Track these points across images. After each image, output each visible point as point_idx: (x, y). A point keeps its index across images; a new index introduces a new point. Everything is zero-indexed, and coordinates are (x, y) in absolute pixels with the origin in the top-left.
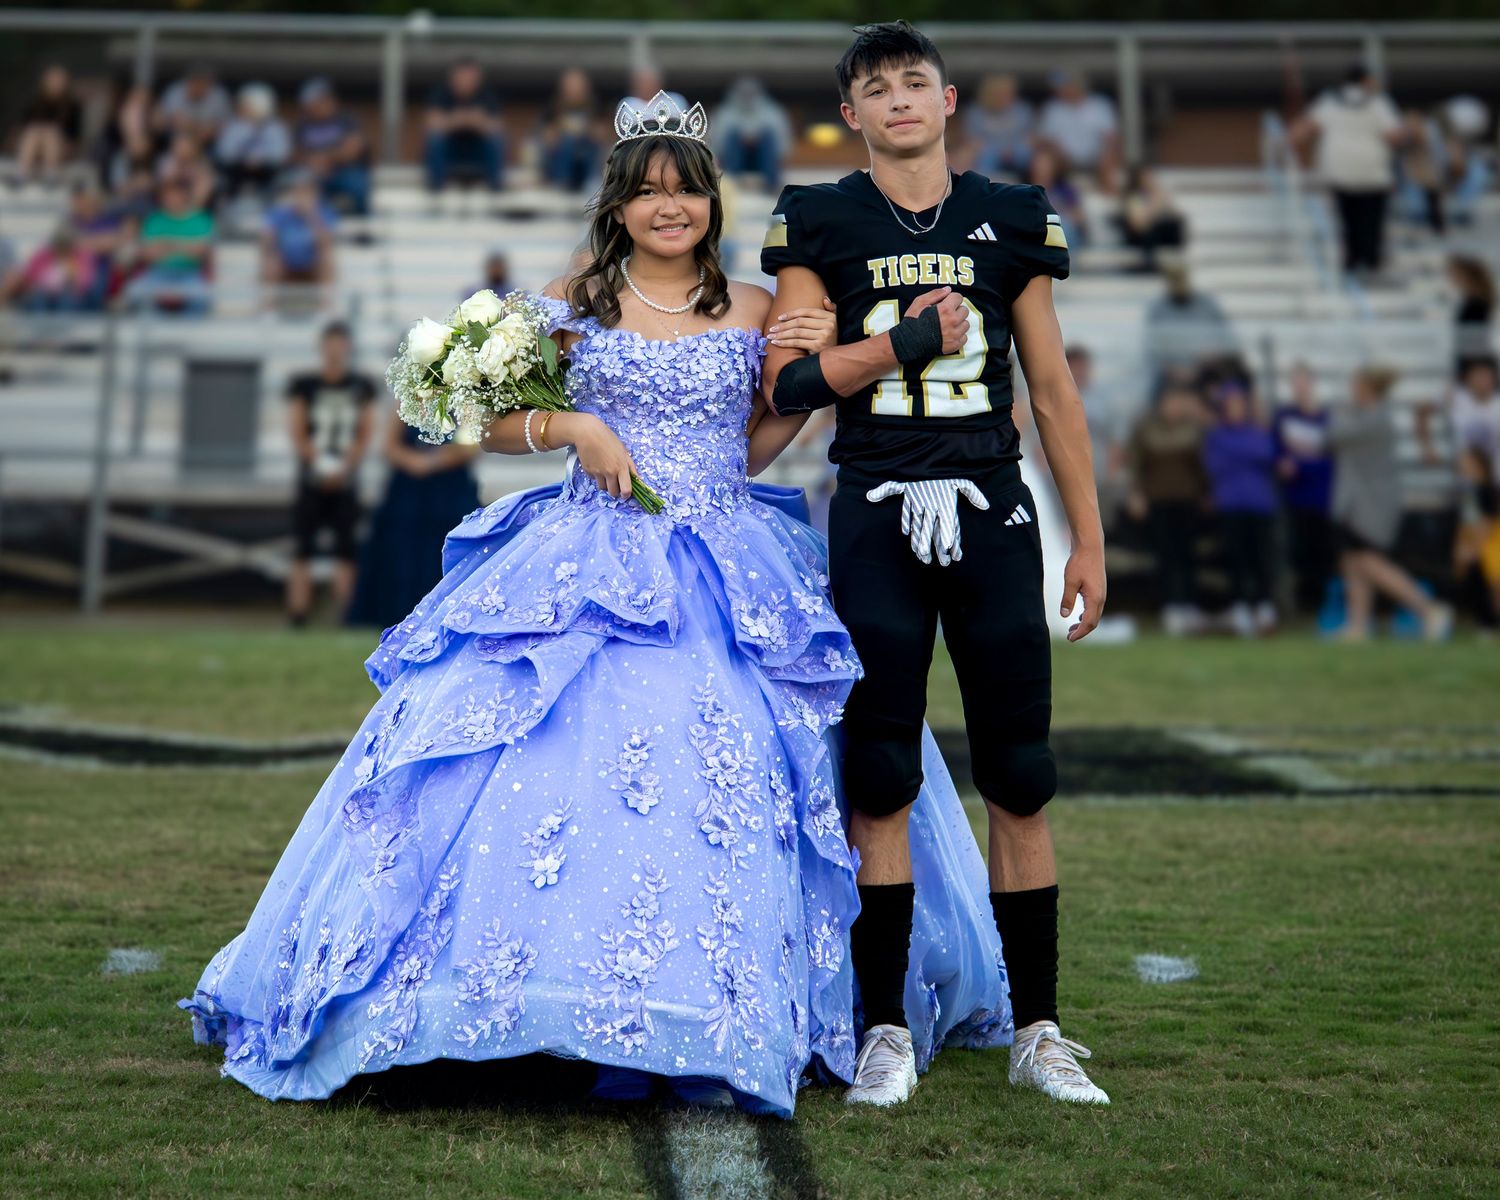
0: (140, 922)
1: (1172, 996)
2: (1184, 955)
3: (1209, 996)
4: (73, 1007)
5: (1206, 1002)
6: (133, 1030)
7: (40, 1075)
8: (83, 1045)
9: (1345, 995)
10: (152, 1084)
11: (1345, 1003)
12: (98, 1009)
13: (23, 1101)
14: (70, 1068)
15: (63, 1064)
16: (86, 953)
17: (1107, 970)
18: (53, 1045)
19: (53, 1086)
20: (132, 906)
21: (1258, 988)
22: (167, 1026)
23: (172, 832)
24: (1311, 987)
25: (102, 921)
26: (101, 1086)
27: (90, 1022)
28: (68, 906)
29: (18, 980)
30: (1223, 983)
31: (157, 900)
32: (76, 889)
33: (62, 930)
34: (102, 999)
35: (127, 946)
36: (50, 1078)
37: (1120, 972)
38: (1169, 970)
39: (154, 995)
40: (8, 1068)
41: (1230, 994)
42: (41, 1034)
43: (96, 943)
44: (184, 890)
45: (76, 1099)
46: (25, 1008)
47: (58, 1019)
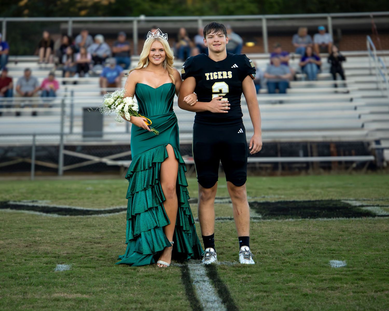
0: (65, 257)
1: (339, 271)
2: (343, 260)
3: (349, 271)
4: (46, 280)
5: (348, 273)
6: (62, 286)
7: (36, 299)
8: (48, 290)
9: (386, 270)
10: (66, 300)
11: (386, 272)
12: (53, 281)
13: (32, 306)
14: (44, 297)
15: (43, 295)
16: (51, 265)
17: (322, 264)
18: (40, 291)
19: (39, 301)
20: (63, 253)
21: (363, 268)
22: (71, 285)
23: (75, 233)
24: (377, 268)
25: (55, 257)
26: (52, 301)
27: (51, 284)
28: (47, 253)
29: (32, 273)
30: (353, 267)
31: (70, 251)
32: (49, 249)
33: (45, 260)
34: (54, 278)
35: (61, 264)
36: (39, 299)
37: (326, 265)
38: (339, 264)
39: (68, 277)
40: (28, 297)
41: (355, 270)
42: (37, 288)
43: (53, 263)
44: (78, 248)
45: (45, 305)
46: (34, 281)
47: (42, 283)
